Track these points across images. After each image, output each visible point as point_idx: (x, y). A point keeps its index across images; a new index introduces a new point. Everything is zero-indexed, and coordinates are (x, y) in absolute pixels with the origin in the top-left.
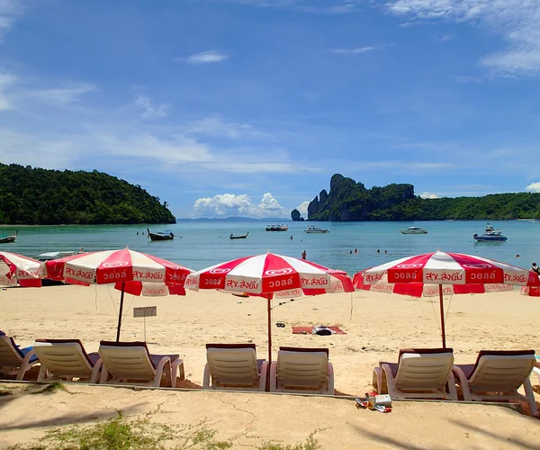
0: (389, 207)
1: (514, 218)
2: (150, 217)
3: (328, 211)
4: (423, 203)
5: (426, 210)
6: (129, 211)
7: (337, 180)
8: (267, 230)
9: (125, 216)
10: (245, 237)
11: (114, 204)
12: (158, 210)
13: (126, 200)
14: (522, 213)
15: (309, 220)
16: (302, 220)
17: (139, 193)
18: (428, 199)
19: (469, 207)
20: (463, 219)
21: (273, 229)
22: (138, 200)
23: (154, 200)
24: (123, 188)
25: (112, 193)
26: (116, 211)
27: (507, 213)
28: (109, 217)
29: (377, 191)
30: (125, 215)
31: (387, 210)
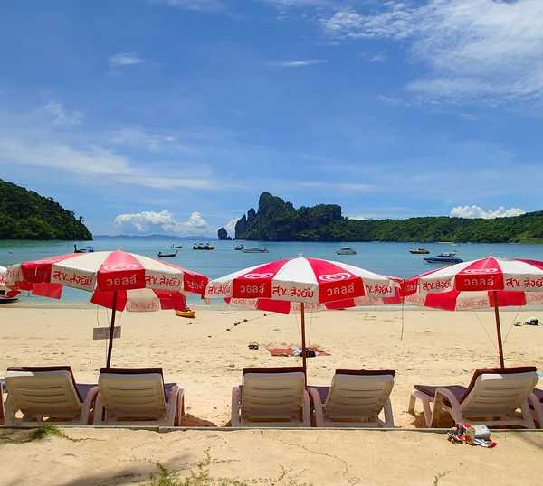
0: (318, 227)
1: (434, 241)
2: (62, 233)
3: (256, 230)
4: (350, 224)
5: (353, 231)
6: (39, 226)
7: (266, 199)
8: (195, 248)
9: (34, 232)
10: (174, 255)
11: (21, 217)
12: (72, 225)
13: (36, 213)
14: (442, 236)
15: (237, 239)
16: (230, 239)
17: (51, 207)
18: (355, 221)
19: (393, 229)
20: (388, 241)
21: (200, 248)
22: (50, 213)
23: (69, 215)
24: (33, 200)
25: (20, 206)
26: (23, 226)
27: (429, 235)
28: (15, 232)
29: (305, 211)
30: (34, 230)
31: (315, 231)
